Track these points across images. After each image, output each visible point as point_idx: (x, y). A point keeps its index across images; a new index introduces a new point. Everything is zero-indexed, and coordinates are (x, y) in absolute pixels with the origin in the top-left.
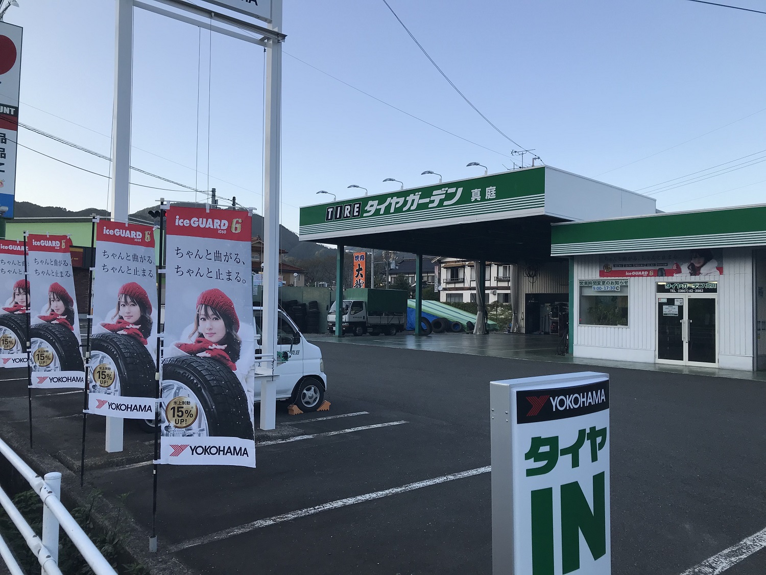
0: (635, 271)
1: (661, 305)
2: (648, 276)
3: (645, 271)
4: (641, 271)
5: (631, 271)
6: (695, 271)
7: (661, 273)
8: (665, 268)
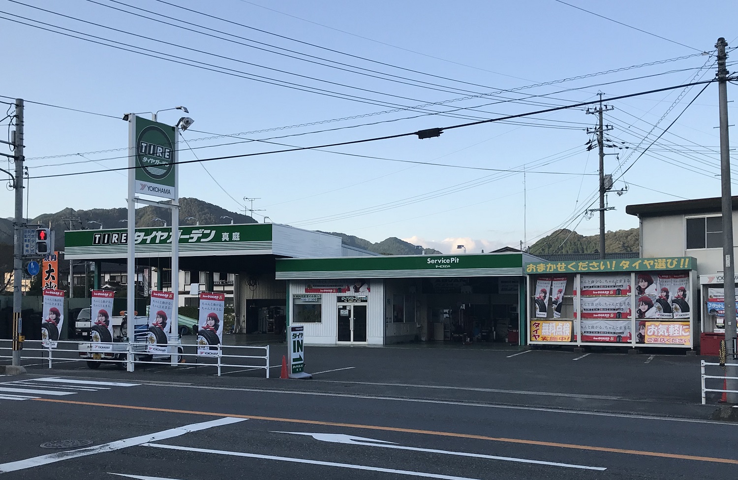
0: (325, 289)
1: (339, 309)
2: (333, 292)
3: (331, 289)
4: (329, 289)
5: (323, 289)
6: (357, 290)
7: (339, 291)
8: (342, 288)
